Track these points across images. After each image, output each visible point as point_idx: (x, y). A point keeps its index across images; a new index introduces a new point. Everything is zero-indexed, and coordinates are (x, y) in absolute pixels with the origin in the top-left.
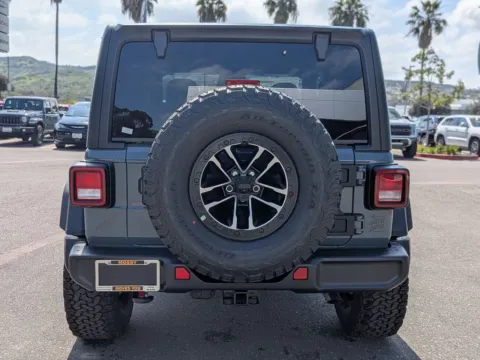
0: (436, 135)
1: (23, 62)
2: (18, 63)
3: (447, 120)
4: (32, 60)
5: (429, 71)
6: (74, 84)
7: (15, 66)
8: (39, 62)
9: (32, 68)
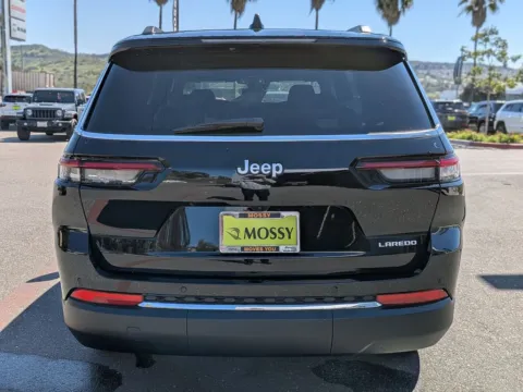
0: (495, 123)
1: (34, 51)
2: (29, 52)
3: (508, 106)
4: (44, 49)
5: (489, 53)
6: (89, 73)
7: (26, 55)
8: (52, 51)
9: (43, 57)
